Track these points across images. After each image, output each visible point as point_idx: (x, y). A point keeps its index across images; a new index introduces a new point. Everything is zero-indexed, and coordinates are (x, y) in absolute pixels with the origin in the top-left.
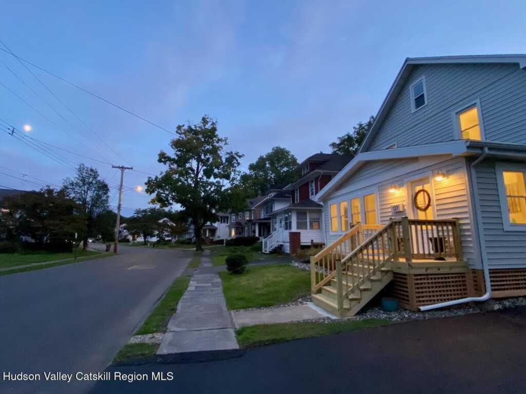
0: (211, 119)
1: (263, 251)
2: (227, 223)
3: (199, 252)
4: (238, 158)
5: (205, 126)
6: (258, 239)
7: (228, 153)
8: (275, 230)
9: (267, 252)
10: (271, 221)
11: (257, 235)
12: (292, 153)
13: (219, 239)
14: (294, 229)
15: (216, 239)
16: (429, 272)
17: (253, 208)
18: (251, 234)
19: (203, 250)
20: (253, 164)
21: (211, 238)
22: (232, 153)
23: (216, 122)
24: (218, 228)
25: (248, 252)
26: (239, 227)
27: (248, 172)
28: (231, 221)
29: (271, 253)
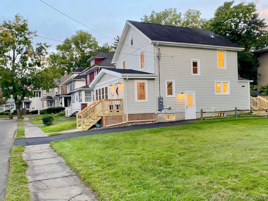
0: (22, 17)
1: (66, 116)
2: (40, 96)
3: (19, 119)
4: (46, 48)
5: (17, 22)
6: (64, 109)
7: (38, 44)
8: (74, 102)
9: (68, 116)
10: (71, 96)
11: (63, 106)
12: (93, 36)
13: (33, 110)
14: (84, 102)
15: (31, 110)
16: (110, 115)
17: (60, 85)
18: (60, 106)
19: (23, 118)
20: (60, 45)
21: (27, 109)
22: (41, 44)
23: (27, 20)
24: (33, 101)
25: (56, 117)
26: (50, 100)
27: (56, 52)
28: (43, 96)
29: (71, 116)
